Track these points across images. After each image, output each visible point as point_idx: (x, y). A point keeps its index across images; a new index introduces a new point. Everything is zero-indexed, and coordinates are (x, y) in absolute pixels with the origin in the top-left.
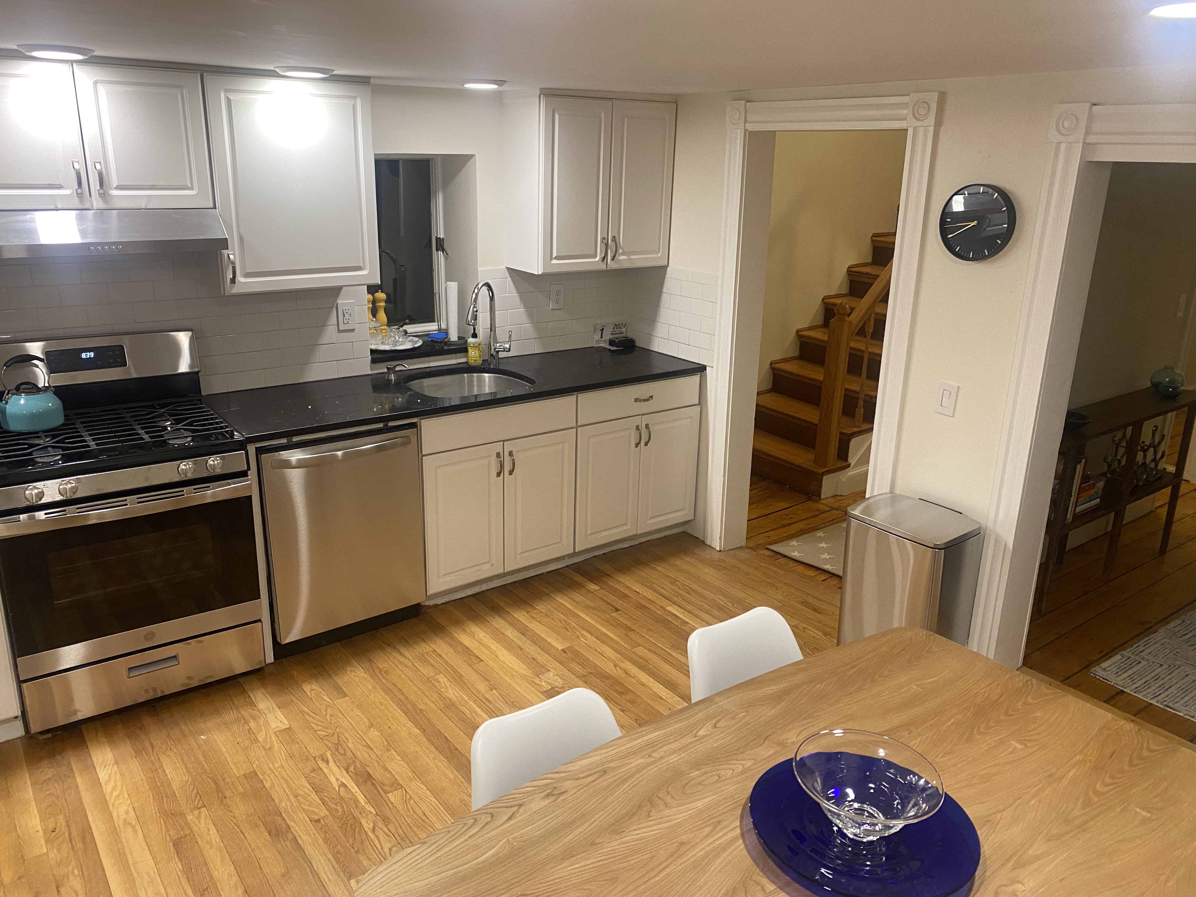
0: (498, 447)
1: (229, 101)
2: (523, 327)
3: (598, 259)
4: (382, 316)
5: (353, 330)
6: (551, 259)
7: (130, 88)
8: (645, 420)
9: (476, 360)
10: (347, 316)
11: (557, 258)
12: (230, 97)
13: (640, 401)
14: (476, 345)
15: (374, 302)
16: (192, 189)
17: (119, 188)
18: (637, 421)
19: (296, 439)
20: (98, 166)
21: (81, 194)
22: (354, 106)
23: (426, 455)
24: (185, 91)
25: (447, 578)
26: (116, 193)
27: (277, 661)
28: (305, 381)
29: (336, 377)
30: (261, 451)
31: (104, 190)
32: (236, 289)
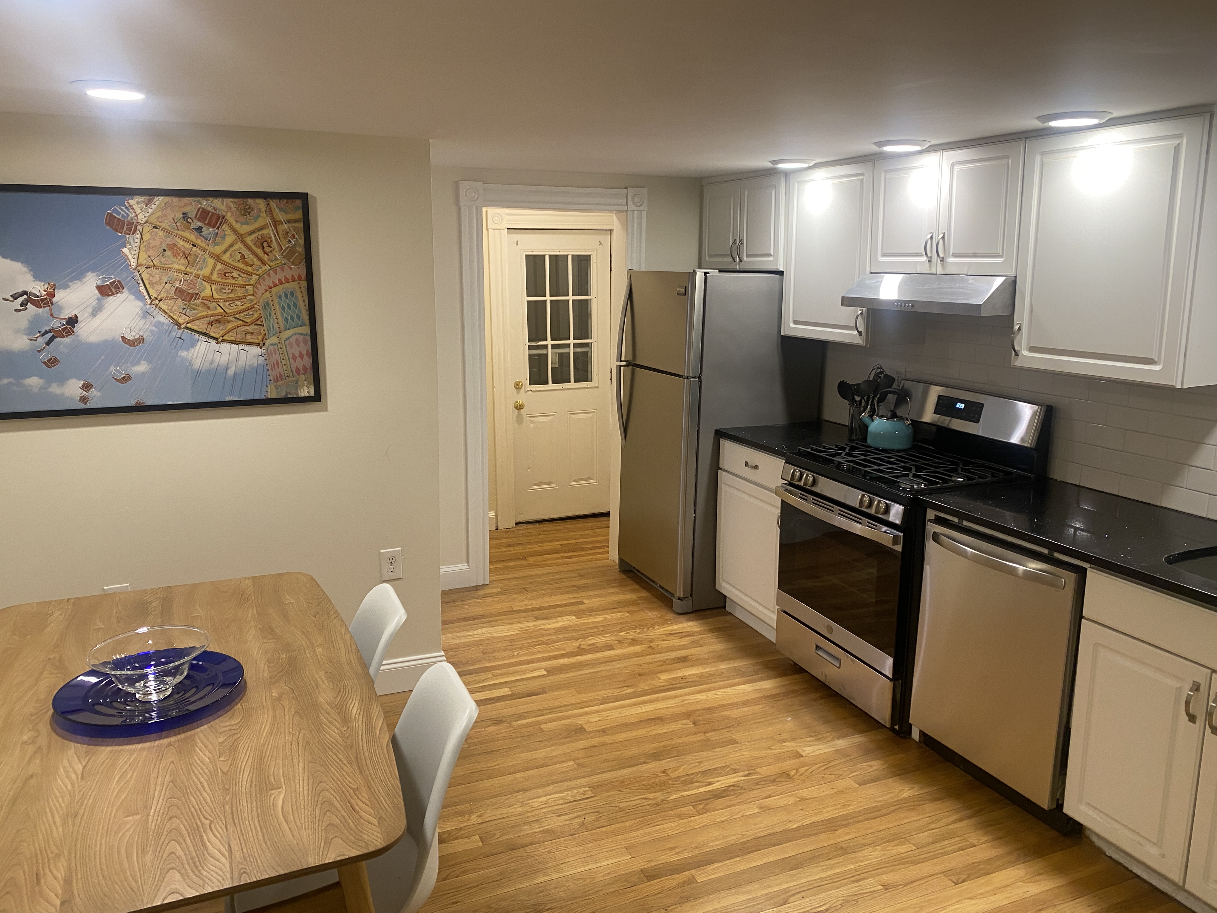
0: (1201, 675)
1: (1042, 163)
7: (976, 165)
12: (1044, 160)
16: (1001, 256)
17: (955, 255)
19: (966, 523)
20: (941, 236)
21: (930, 260)
22: (1177, 148)
23: (1087, 619)
24: (1010, 161)
25: (1091, 812)
26: (951, 260)
27: (923, 744)
28: (1163, 505)
29: (1204, 516)
30: (939, 521)
31: (943, 258)
32: (1018, 363)
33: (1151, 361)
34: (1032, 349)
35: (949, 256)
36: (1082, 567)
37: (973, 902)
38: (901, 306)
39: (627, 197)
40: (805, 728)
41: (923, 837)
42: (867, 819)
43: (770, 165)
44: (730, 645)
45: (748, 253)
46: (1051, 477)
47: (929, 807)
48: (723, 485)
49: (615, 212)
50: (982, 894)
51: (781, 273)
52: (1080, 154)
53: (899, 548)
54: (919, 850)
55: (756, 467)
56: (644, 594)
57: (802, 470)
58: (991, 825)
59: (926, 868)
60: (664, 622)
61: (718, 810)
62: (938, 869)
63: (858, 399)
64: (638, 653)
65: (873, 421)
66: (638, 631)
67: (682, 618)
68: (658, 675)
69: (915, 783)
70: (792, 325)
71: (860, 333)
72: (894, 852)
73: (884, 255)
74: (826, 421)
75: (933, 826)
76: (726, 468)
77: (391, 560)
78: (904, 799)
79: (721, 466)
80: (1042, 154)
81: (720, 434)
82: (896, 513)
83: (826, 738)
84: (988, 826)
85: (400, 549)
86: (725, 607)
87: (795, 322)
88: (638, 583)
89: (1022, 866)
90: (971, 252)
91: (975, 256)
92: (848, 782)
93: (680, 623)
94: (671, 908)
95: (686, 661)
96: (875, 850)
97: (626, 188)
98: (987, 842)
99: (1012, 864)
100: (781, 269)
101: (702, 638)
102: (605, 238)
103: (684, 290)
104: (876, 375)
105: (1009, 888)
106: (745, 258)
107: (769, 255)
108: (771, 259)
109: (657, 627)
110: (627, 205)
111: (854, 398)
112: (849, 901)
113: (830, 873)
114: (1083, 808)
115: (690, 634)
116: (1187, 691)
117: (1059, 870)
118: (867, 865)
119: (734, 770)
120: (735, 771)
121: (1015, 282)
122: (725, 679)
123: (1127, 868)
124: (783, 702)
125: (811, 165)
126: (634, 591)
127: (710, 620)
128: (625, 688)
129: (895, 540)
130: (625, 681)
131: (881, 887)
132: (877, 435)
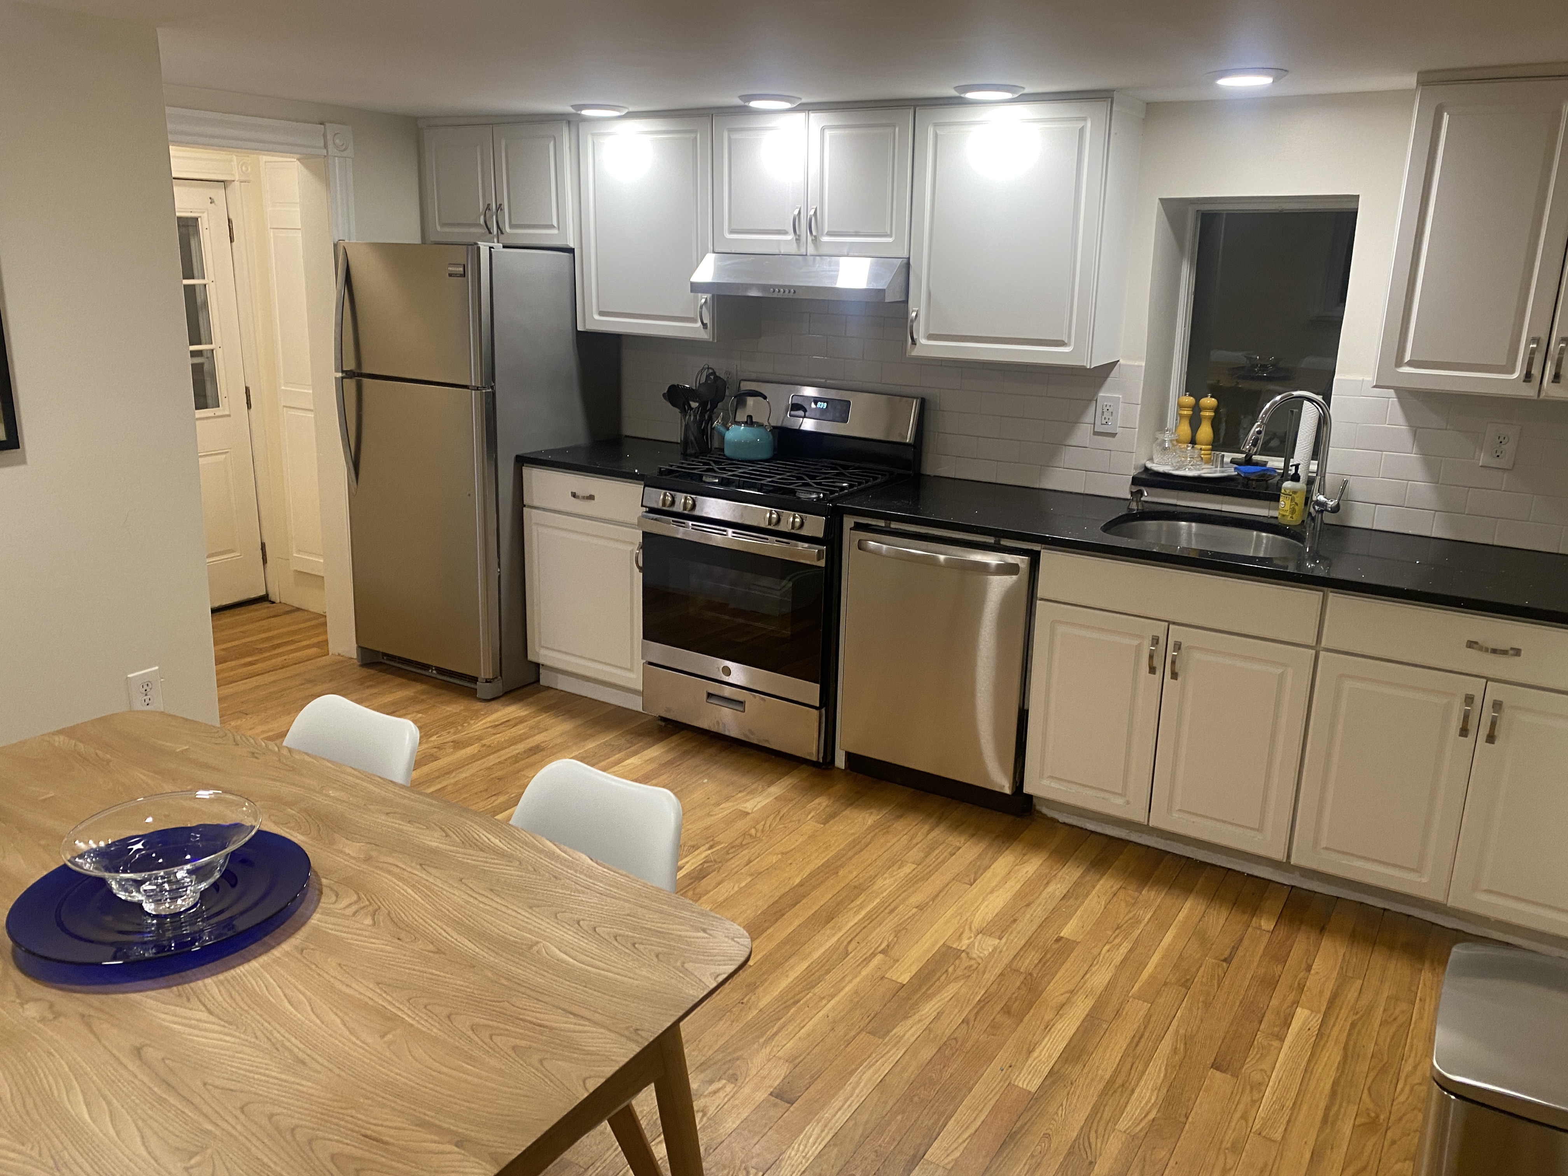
0: (1159, 629)
1: (936, 136)
2: (1411, 485)
3: (1515, 376)
4: (1205, 431)
5: (1113, 435)
6: (1399, 363)
7: (854, 131)
8: (1495, 692)
9: (1283, 516)
10: (1106, 415)
11: (1410, 364)
12: (938, 132)
13: (1481, 649)
14: (1288, 491)
15: (1196, 409)
16: (891, 236)
17: (830, 234)
18: (1475, 687)
19: (894, 525)
20: (812, 212)
21: (798, 240)
22: (1082, 131)
23: (1042, 599)
24: (897, 130)
25: (1054, 785)
26: (825, 239)
27: (848, 771)
28: (1042, 486)
29: (1082, 491)
30: (858, 527)
31: (815, 237)
32: (916, 352)
33: (1061, 343)
34: (930, 337)
35: (822, 235)
36: (1032, 550)
37: (995, 894)
38: (779, 291)
39: (325, 136)
40: (728, 786)
41: (915, 854)
42: (856, 854)
43: (572, 110)
44: (579, 721)
45: (513, 223)
46: (924, 473)
47: (899, 825)
48: (534, 528)
49: (298, 156)
50: (996, 886)
51: (571, 251)
52: (974, 129)
53: (822, 563)
54: (920, 867)
55: (591, 497)
56: (420, 687)
57: (672, 492)
58: (962, 824)
59: (938, 881)
60: (476, 715)
61: (710, 891)
62: (948, 876)
63: (694, 405)
64: (474, 755)
65: (728, 429)
66: (452, 731)
67: (494, 705)
68: (522, 773)
69: (870, 808)
70: (597, 317)
71: (705, 325)
72: (902, 874)
73: (732, 232)
74: (626, 436)
75: (915, 841)
76: (536, 504)
77: (146, 687)
78: (872, 826)
79: (525, 502)
80: (936, 125)
81: (522, 461)
82: (815, 525)
83: (756, 789)
84: (957, 827)
85: (157, 668)
86: (538, 681)
87: (601, 313)
88: (400, 676)
89: (1007, 852)
90: (851, 230)
91: (857, 234)
92: (810, 826)
93: (496, 711)
94: (745, 1000)
95: (543, 750)
96: (886, 879)
97: (321, 124)
98: (966, 841)
99: (1000, 852)
100: (572, 245)
101: (539, 722)
102: (218, 193)
103: (461, 269)
104: (708, 377)
105: (1012, 874)
106: (508, 230)
107: (551, 227)
108: (555, 231)
109: (472, 722)
110: (326, 147)
111: (689, 405)
112: (900, 931)
113: (863, 913)
114: (1045, 782)
115: (522, 720)
116: (1147, 648)
117: (1036, 845)
118: (889, 895)
119: (693, 847)
120: (695, 847)
121: (908, 265)
122: (602, 758)
123: (1082, 828)
124: (685, 765)
125: (623, 114)
126: (401, 686)
127: (531, 699)
128: (494, 798)
129: (819, 556)
130: (486, 790)
131: (915, 910)
132: (738, 445)
